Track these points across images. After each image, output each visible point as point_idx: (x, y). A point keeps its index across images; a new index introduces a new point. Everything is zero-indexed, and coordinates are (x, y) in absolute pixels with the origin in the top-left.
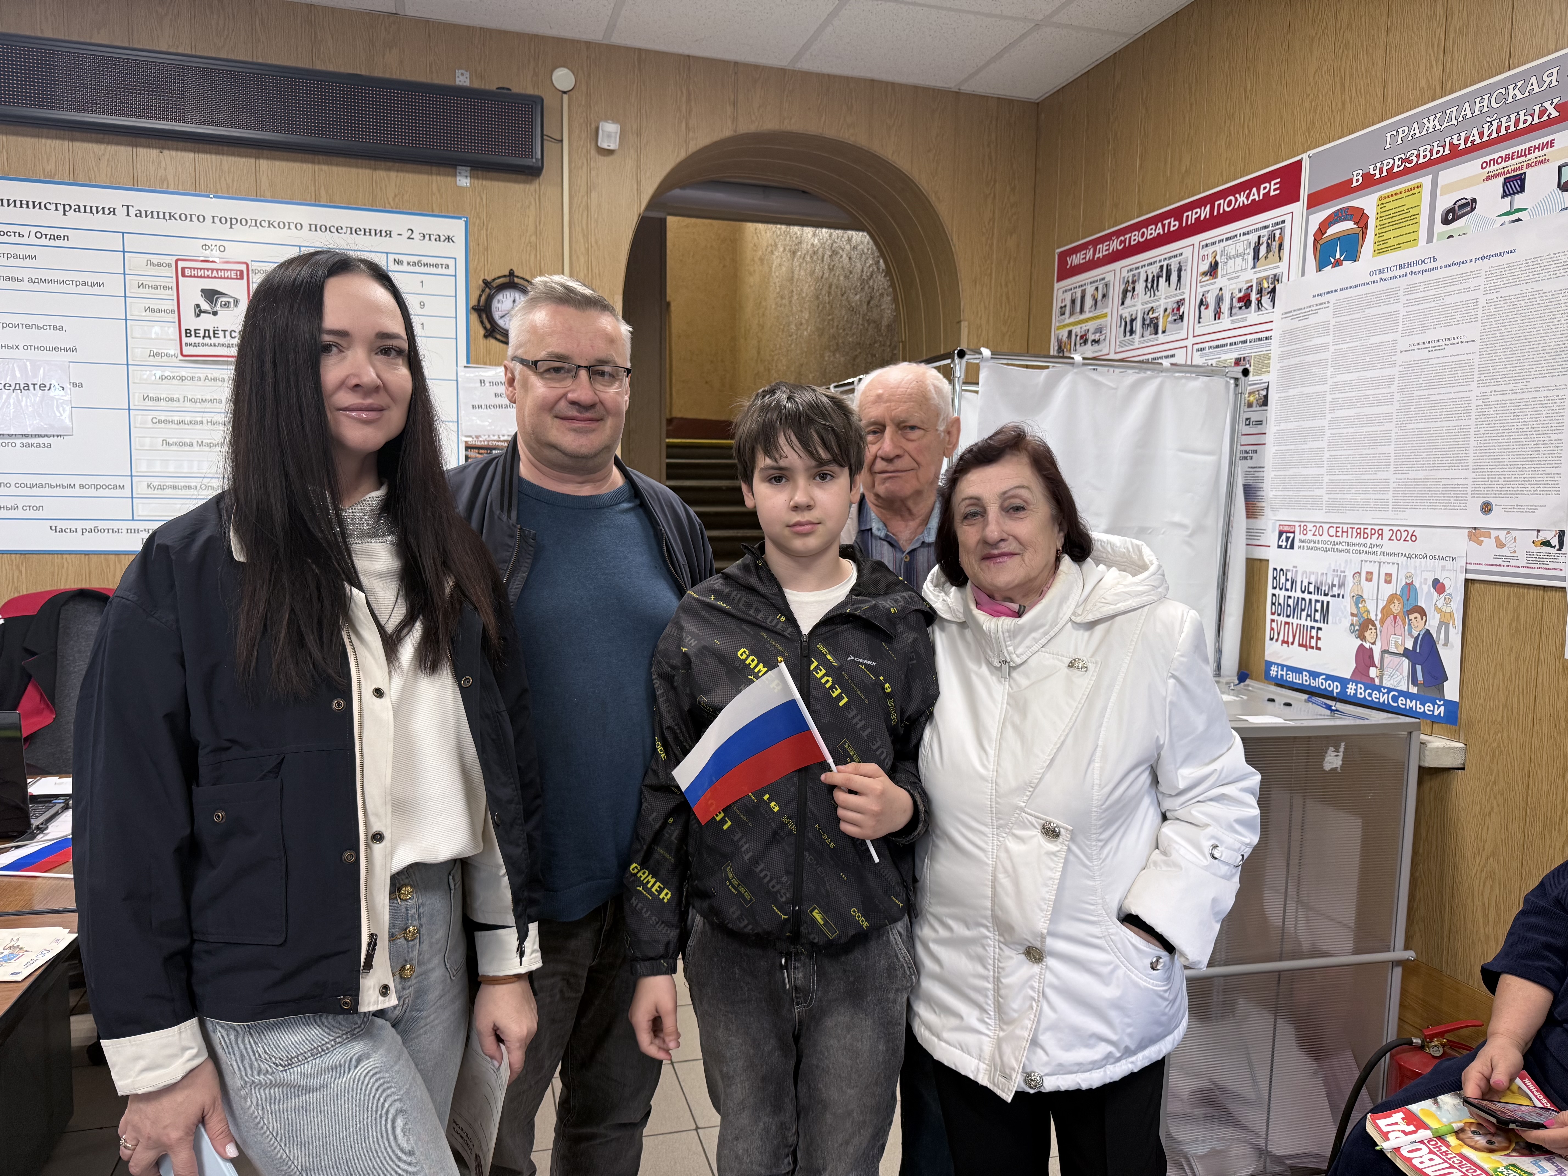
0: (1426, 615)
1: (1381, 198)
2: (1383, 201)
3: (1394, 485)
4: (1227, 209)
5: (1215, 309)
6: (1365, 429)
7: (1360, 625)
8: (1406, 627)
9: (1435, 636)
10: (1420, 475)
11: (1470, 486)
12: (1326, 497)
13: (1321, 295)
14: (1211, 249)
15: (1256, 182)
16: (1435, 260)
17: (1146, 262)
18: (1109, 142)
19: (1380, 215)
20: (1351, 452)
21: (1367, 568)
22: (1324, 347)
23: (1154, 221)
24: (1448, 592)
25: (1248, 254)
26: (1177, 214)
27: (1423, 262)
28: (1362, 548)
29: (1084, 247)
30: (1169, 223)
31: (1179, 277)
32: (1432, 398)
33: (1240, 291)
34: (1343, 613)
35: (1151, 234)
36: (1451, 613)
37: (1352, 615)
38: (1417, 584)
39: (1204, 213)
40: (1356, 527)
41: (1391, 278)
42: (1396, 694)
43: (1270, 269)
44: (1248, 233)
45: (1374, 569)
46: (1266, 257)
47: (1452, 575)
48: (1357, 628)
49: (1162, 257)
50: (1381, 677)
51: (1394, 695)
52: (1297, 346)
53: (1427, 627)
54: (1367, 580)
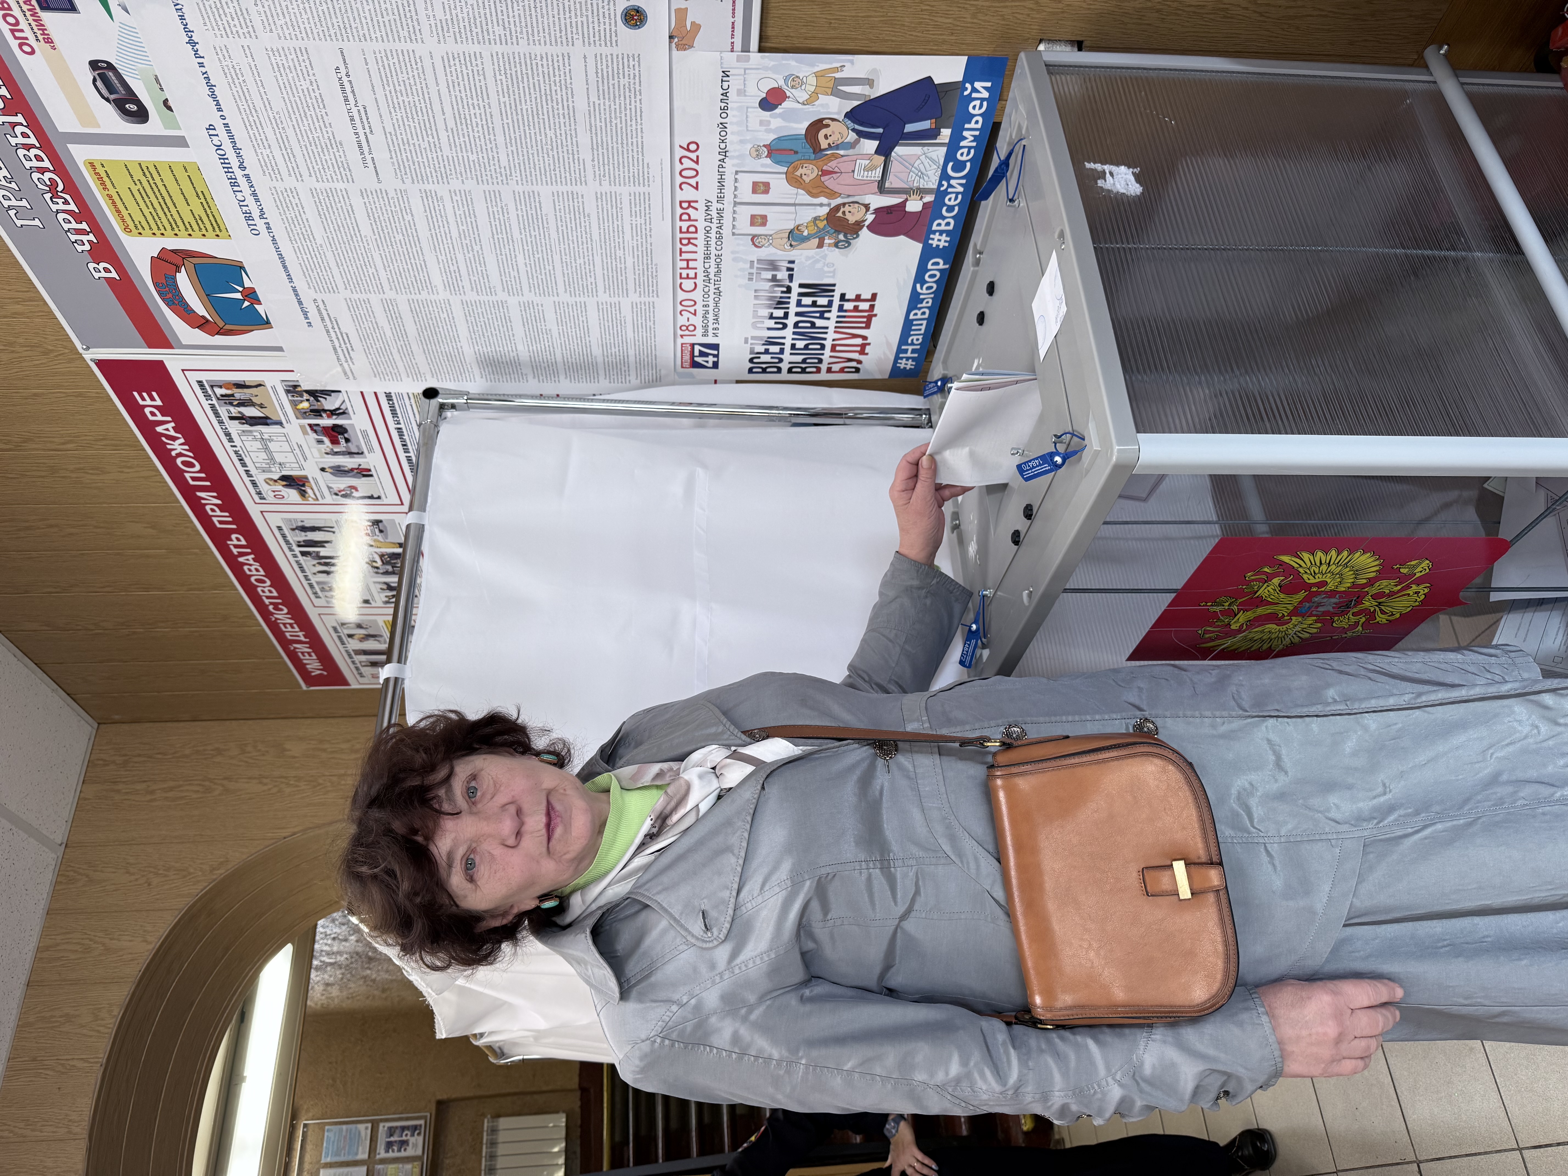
0: (821, 121)
1: (127, 229)
2: (131, 226)
3: (605, 183)
4: (198, 467)
5: (354, 476)
6: (516, 235)
7: (838, 232)
8: (842, 152)
9: (856, 103)
10: (584, 139)
11: (598, 50)
12: (634, 297)
13: (305, 314)
14: (264, 488)
15: (147, 428)
16: (211, 127)
17: (301, 575)
18: (134, 633)
19: (155, 230)
20: (557, 258)
21: (744, 225)
22: (389, 306)
23: (237, 569)
24: (781, 83)
25: (261, 433)
26: (220, 537)
27: (219, 147)
28: (713, 235)
29: (293, 656)
30: (236, 546)
31: (314, 529)
32: (451, 124)
33: (320, 442)
34: (817, 261)
35: (257, 570)
36: (819, 75)
37: (820, 245)
38: (769, 138)
39: (210, 500)
40: (679, 246)
41: (257, 200)
42: (951, 164)
43: (279, 399)
44: (228, 435)
45: (745, 213)
46: (262, 406)
47: (753, 77)
48: (841, 237)
49: (289, 554)
50: (922, 192)
51: (954, 169)
52: (395, 351)
53: (841, 117)
54: (764, 224)
